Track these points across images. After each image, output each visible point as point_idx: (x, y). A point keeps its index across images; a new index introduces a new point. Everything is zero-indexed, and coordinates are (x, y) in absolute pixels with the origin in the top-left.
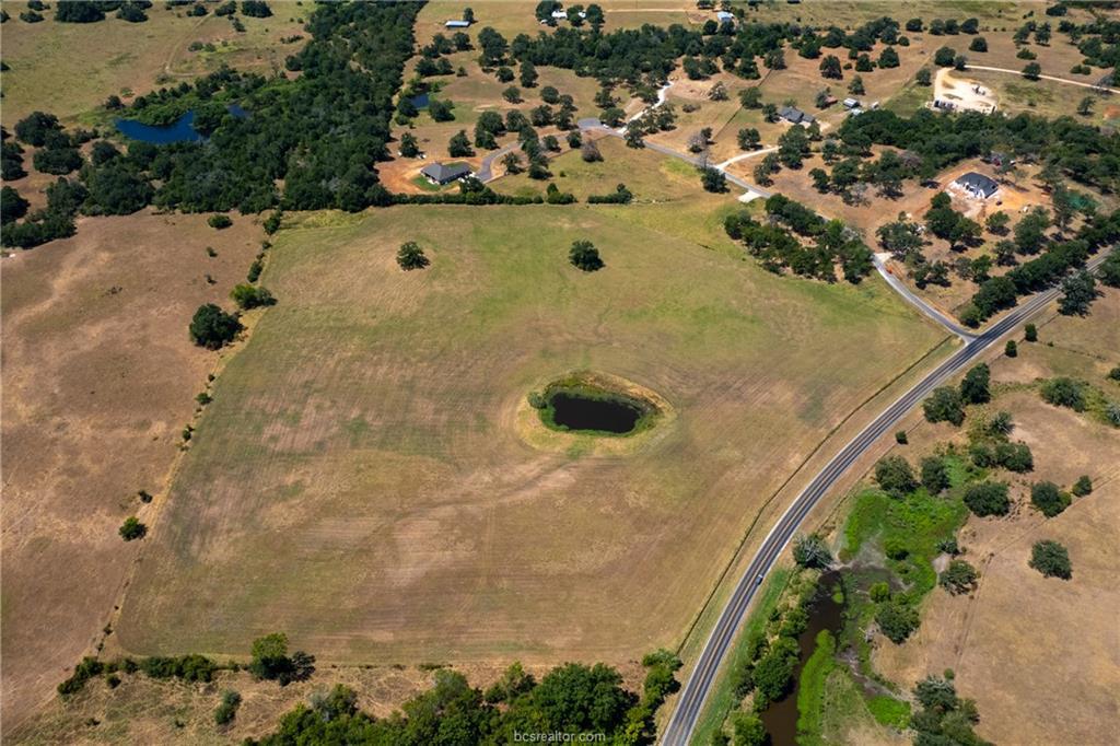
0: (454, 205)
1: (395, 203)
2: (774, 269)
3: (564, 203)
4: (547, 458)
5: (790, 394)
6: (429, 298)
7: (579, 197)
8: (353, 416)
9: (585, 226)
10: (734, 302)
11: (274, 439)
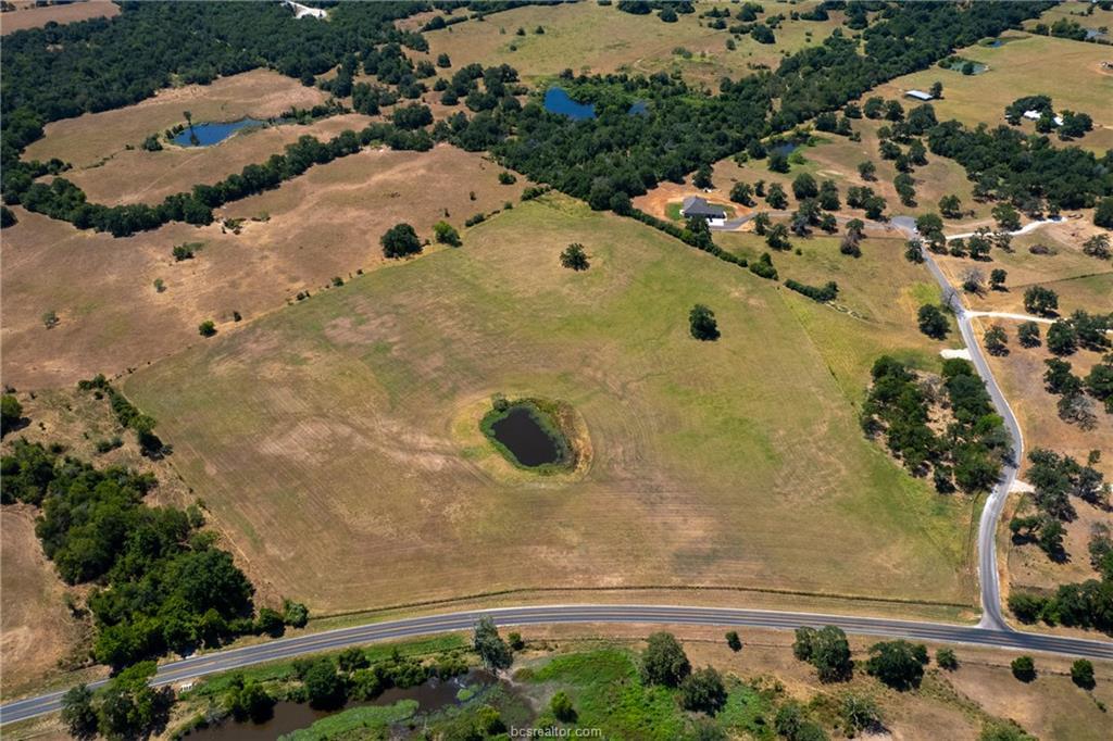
0: (671, 237)
1: (629, 215)
2: (870, 428)
3: (762, 276)
4: (448, 443)
5: (700, 533)
6: (549, 293)
7: (783, 277)
8: (391, 340)
9: (752, 302)
10: (781, 432)
11: (335, 327)
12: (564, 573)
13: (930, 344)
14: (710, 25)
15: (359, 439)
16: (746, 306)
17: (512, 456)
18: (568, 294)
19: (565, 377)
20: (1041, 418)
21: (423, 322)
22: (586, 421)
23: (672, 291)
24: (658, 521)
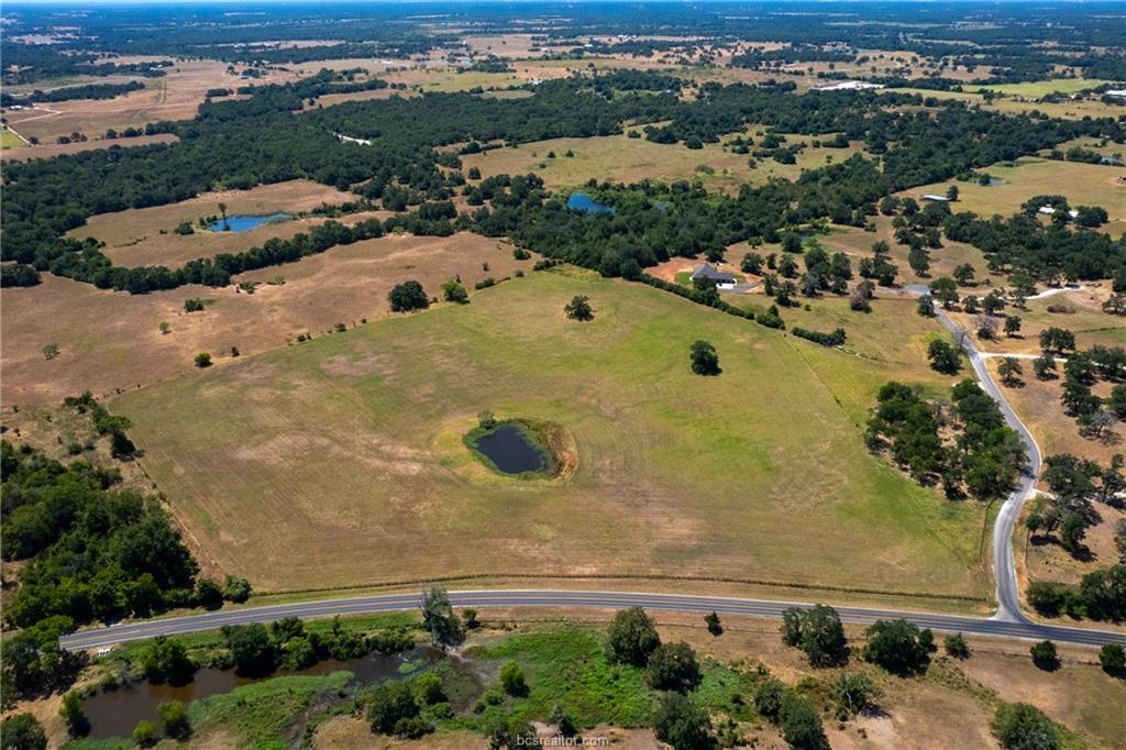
0: (680, 297)
1: (639, 280)
2: (875, 445)
3: (768, 326)
4: (428, 453)
5: (686, 531)
6: (550, 338)
7: (790, 327)
8: (384, 373)
9: (757, 346)
10: (781, 449)
11: (331, 362)
12: (534, 562)
13: (941, 379)
14: (734, 151)
15: (337, 449)
16: (751, 350)
17: (492, 463)
18: (570, 340)
19: (558, 403)
20: (1060, 437)
21: (420, 360)
22: (575, 436)
23: (676, 338)
24: (641, 521)
